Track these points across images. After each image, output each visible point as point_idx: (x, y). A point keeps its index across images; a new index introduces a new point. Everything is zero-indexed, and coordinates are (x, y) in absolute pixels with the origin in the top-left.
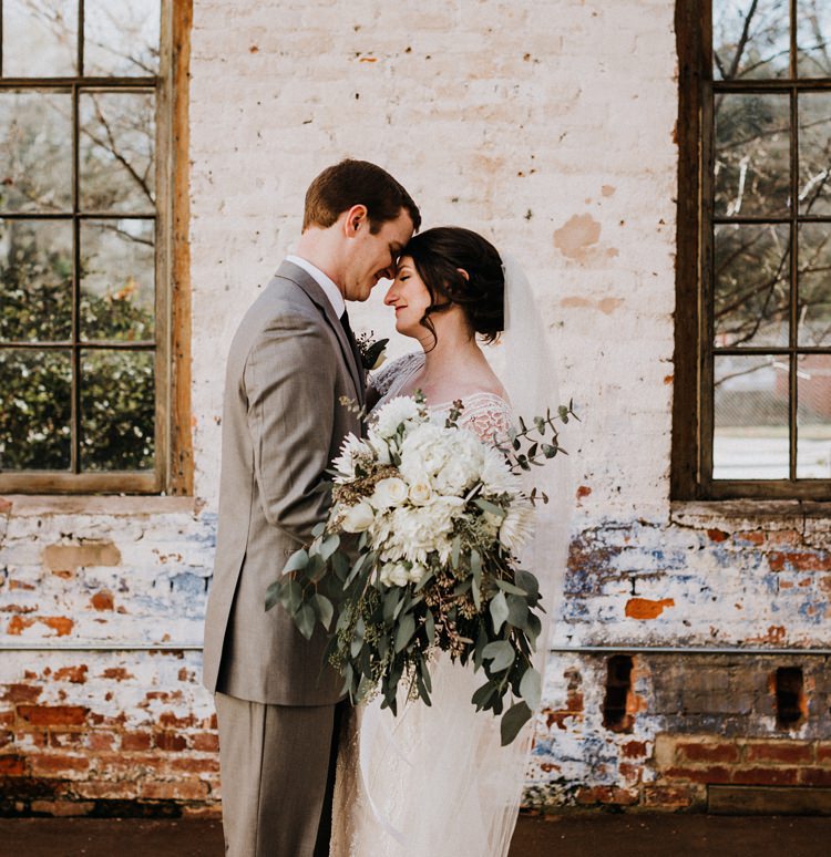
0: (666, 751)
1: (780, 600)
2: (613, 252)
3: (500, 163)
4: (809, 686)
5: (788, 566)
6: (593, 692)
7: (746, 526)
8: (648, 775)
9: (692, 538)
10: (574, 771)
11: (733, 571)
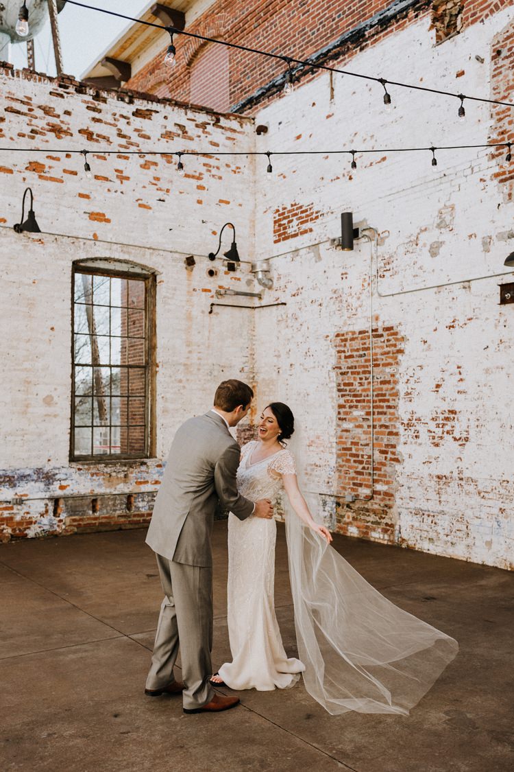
0: (68, 521)
1: (93, 483)
2: (56, 403)
3: (30, 382)
4: (99, 503)
5: (95, 475)
6: (51, 508)
7: (86, 467)
8: (64, 527)
9: (74, 470)
10: (46, 528)
11: (83, 477)
